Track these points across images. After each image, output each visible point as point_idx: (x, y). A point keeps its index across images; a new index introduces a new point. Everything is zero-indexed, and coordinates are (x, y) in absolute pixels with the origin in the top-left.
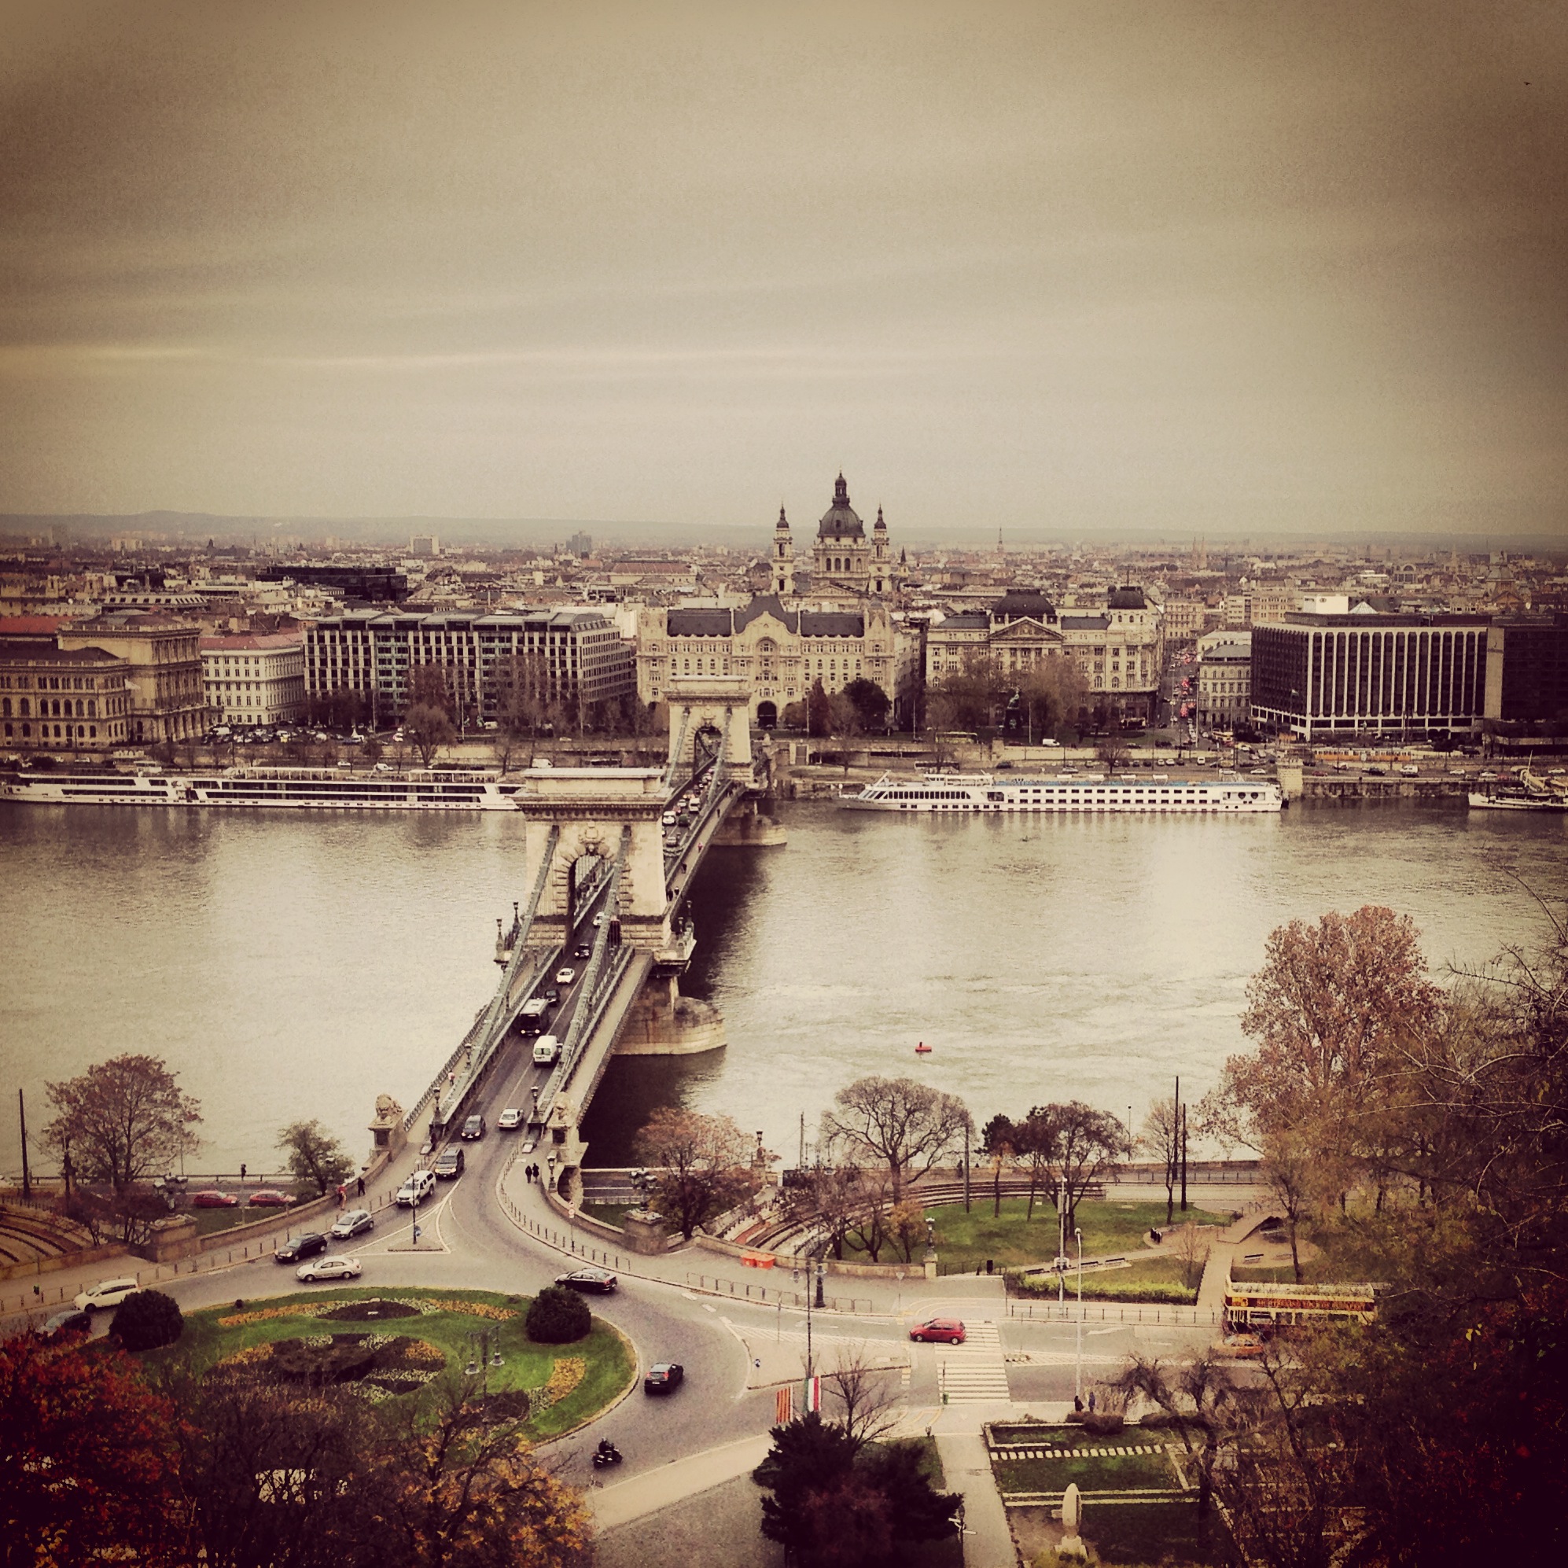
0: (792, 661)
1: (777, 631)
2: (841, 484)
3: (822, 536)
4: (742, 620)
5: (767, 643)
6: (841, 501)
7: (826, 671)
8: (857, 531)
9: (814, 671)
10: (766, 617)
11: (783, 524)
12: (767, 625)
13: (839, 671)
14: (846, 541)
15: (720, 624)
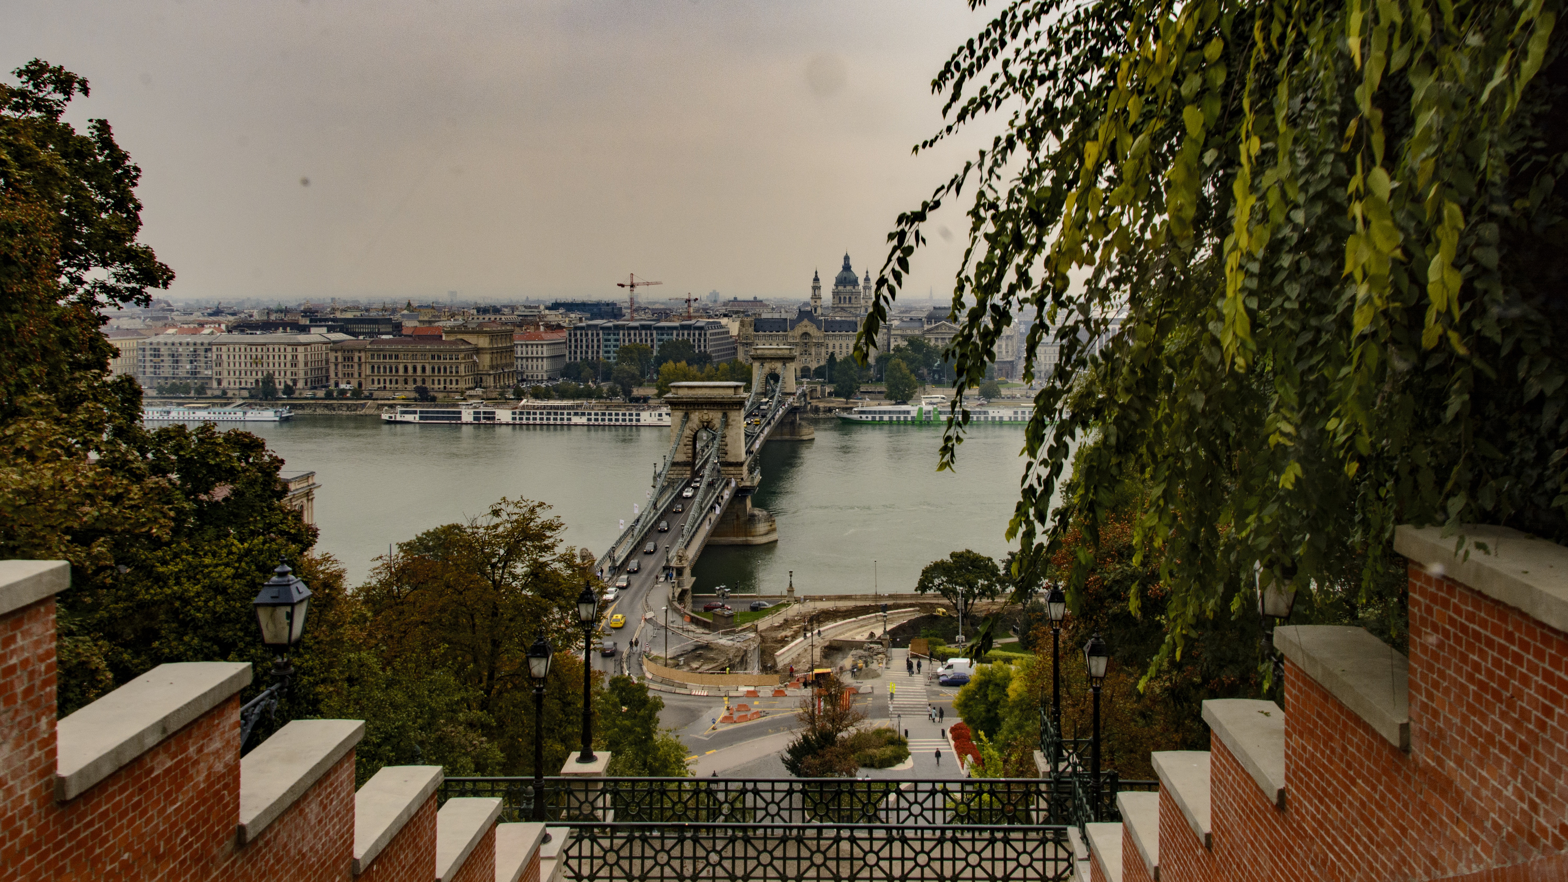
0: (819, 345)
1: (812, 330)
2: (847, 258)
3: (836, 285)
4: (794, 323)
5: (806, 335)
6: (847, 267)
7: (837, 350)
8: (855, 282)
9: (830, 350)
10: (806, 322)
11: (816, 279)
12: (806, 326)
13: (844, 350)
14: (849, 288)
15: (779, 326)
